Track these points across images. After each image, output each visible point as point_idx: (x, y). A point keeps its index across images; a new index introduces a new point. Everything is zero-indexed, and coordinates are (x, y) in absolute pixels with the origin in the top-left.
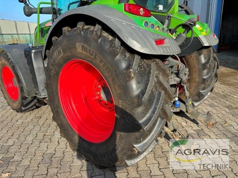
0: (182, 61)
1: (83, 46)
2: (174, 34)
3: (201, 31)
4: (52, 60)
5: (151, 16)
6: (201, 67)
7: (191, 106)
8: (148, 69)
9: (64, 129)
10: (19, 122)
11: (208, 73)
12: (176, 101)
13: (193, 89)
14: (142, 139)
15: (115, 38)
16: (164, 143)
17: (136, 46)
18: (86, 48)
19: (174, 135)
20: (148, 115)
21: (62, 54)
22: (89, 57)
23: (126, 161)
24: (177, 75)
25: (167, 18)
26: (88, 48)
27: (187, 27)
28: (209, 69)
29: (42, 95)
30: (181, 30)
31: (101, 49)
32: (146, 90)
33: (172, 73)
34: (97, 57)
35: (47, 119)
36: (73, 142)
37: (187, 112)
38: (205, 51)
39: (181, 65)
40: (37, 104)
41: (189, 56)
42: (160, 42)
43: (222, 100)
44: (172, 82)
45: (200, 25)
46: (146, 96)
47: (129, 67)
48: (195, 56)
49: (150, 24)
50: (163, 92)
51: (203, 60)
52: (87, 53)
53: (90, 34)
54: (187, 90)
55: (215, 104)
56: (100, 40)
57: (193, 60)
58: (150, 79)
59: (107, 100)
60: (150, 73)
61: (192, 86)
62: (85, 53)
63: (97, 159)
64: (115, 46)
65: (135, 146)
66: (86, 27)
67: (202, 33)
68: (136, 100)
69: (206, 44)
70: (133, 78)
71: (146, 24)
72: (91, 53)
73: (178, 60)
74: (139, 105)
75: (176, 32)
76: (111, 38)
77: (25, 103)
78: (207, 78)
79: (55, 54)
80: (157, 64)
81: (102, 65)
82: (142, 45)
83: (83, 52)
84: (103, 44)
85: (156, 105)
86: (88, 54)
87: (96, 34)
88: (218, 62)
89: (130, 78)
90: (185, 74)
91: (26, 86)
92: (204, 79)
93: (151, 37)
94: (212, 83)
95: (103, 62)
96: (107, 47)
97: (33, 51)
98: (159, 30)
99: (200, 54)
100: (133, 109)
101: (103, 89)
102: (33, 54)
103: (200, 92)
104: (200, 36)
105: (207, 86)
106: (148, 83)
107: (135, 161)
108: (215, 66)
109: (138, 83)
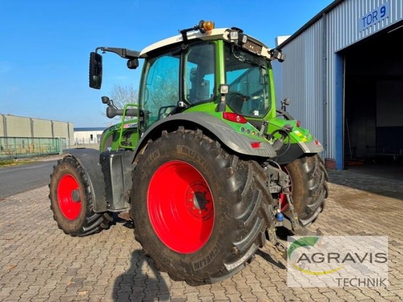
0: (283, 169)
1: (184, 148)
2: (271, 139)
3: (302, 137)
4: (145, 162)
5: (246, 123)
6: (305, 177)
7: (297, 223)
8: (245, 169)
9: (150, 243)
10: (79, 246)
11: (314, 184)
12: (278, 213)
13: (299, 203)
14: (242, 237)
15: (216, 141)
16: (266, 265)
17: (235, 147)
18: (187, 150)
19: (276, 249)
20: (247, 212)
21: (159, 156)
22: (189, 158)
23: (225, 265)
24: (277, 182)
25: (263, 123)
26: (189, 149)
27: (284, 133)
28: (315, 179)
29: (116, 209)
30: (278, 136)
31: (202, 151)
32: (244, 187)
33: (272, 180)
34: (198, 157)
35: (115, 244)
36: (161, 257)
37: (293, 229)
38: (308, 159)
39: (281, 173)
40: (102, 224)
41: (292, 164)
42: (256, 145)
43: (342, 224)
44: (272, 190)
45: (299, 131)
46: (245, 192)
47: (228, 165)
48: (298, 164)
49: (246, 130)
50: (260, 191)
51: (308, 169)
52: (187, 153)
53: (191, 137)
54: (291, 203)
55: (333, 229)
56: (201, 143)
57: (297, 169)
58: (248, 177)
59: (200, 207)
60: (247, 172)
61: (299, 199)
62: (186, 154)
63: (191, 271)
64: (216, 148)
65: (235, 244)
66: (187, 131)
67: (302, 139)
68: (235, 196)
69: (308, 151)
70: (232, 175)
71: (243, 129)
72: (192, 154)
73: (278, 168)
74: (239, 200)
75: (273, 138)
76: (211, 141)
77: (89, 222)
78: (314, 190)
79: (150, 156)
80: (254, 165)
81: (202, 164)
82: (239, 146)
83: (184, 153)
84: (204, 145)
85: (254, 202)
86: (189, 155)
87: (198, 137)
88: (326, 172)
89: (230, 175)
90: (286, 181)
91: (96, 197)
92: (310, 191)
93: (247, 140)
94: (321, 196)
95: (204, 161)
96: (208, 148)
97: (112, 156)
98: (254, 134)
99: (303, 162)
100: (232, 205)
101: (196, 195)
102: (111, 159)
103: (307, 207)
104: (300, 142)
105: (314, 199)
106: (246, 181)
107: (234, 265)
108: (321, 176)
109: (237, 180)
